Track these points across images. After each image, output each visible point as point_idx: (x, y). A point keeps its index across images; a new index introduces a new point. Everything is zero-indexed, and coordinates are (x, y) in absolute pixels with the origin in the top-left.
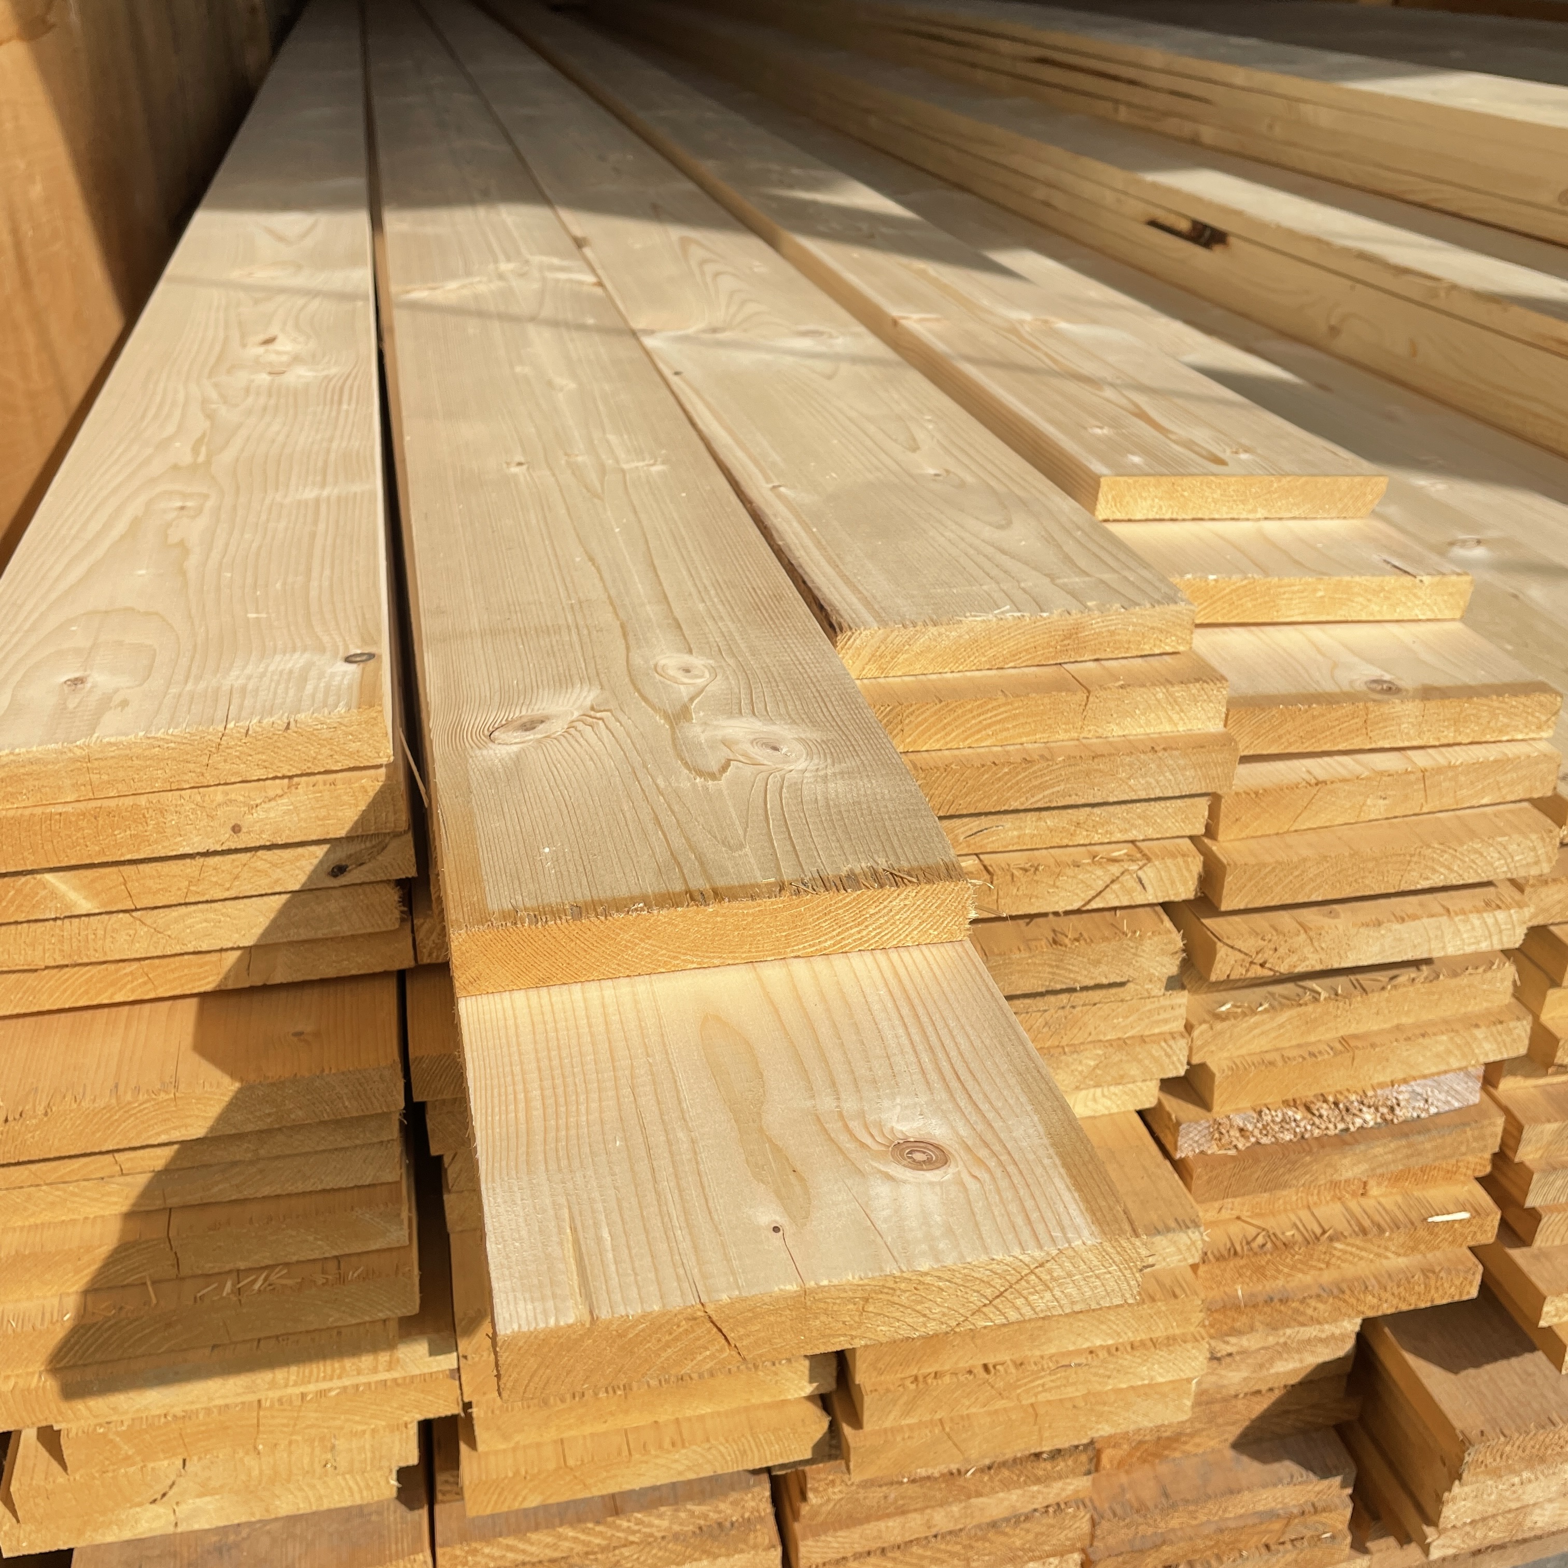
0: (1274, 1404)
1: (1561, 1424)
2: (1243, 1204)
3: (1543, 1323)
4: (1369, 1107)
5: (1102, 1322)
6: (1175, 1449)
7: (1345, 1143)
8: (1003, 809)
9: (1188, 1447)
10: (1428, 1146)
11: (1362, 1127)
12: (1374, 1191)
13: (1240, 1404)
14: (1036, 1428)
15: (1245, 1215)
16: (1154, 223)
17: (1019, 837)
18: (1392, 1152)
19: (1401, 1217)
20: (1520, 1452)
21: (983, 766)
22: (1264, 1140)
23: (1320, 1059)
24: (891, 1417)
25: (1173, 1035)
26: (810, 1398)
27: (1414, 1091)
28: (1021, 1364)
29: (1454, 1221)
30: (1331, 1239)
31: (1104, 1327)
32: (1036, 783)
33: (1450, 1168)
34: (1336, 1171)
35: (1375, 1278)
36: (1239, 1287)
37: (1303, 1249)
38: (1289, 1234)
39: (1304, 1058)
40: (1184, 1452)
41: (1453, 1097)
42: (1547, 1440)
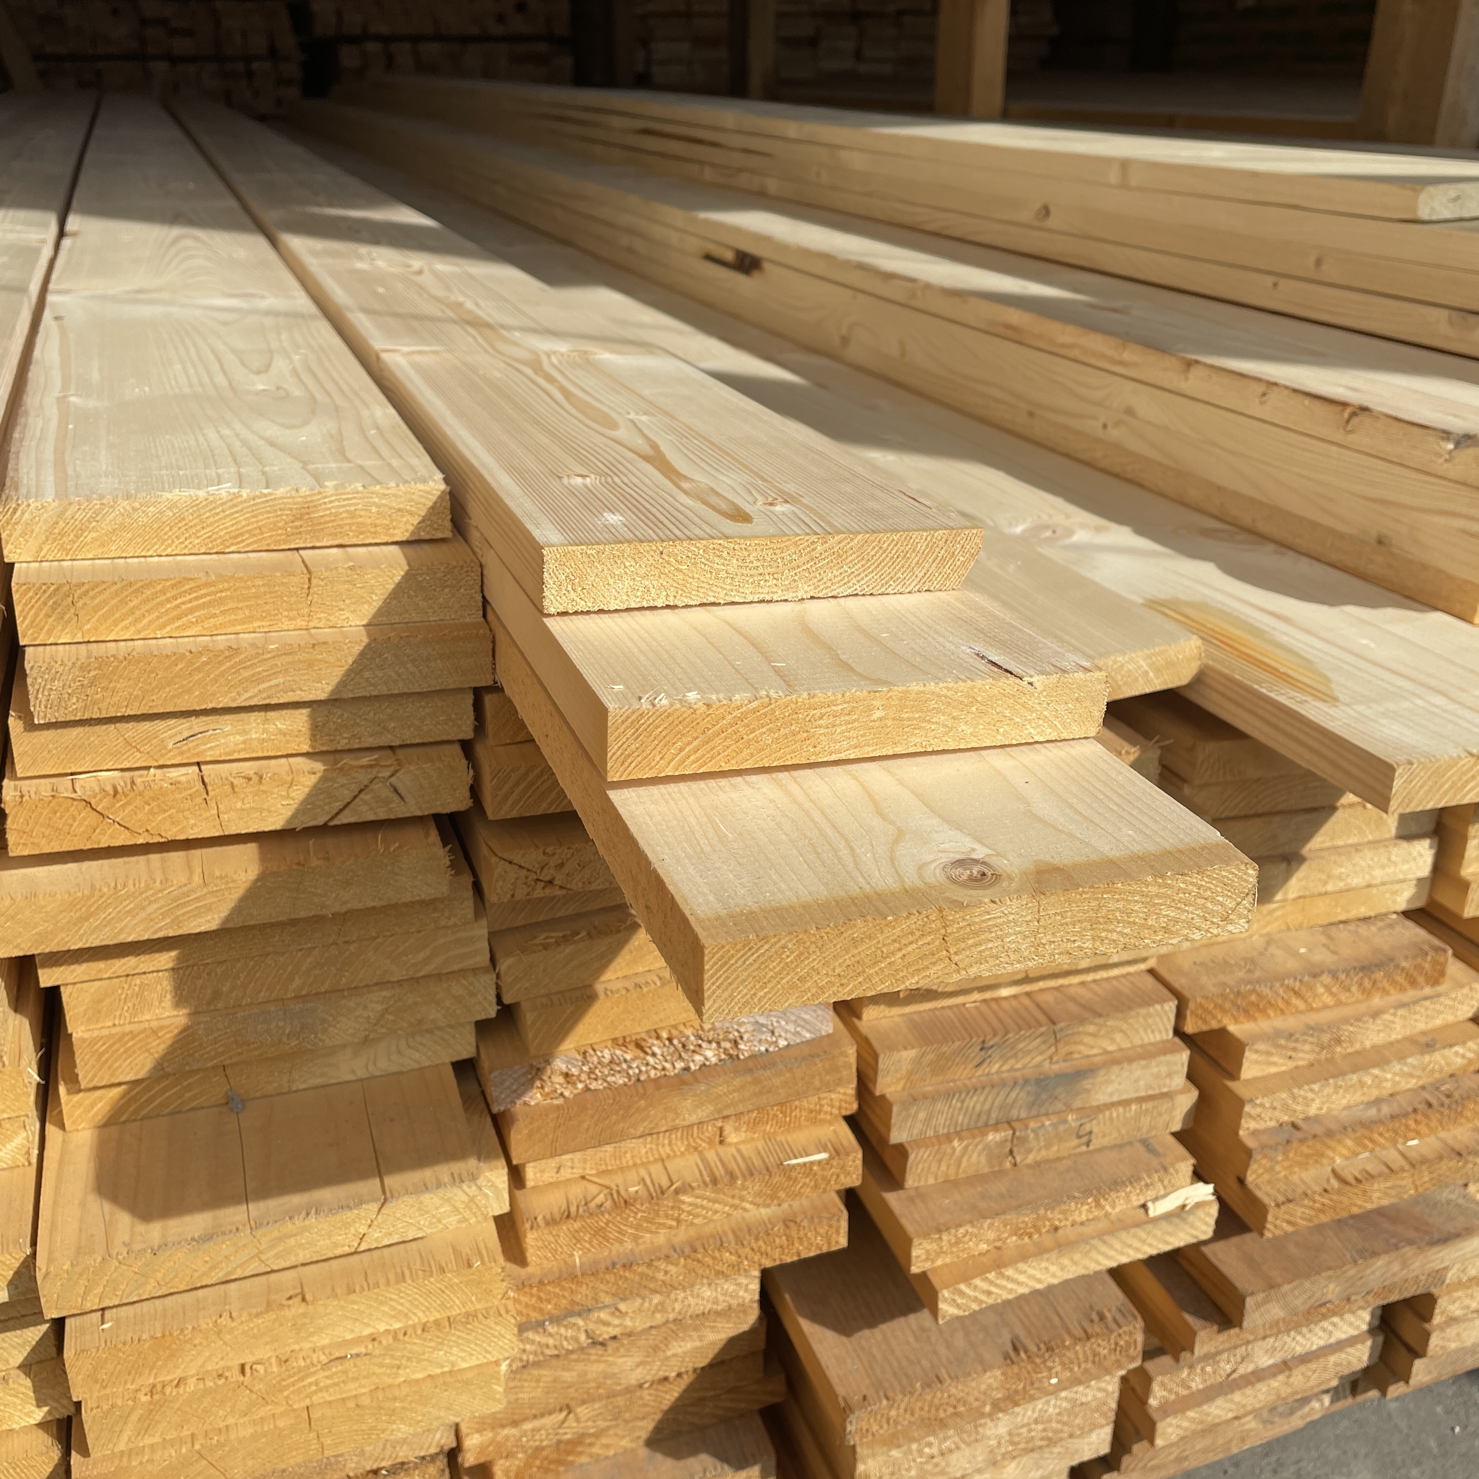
0: (685, 1391)
1: (949, 1381)
2: (585, 1161)
3: (915, 1269)
4: (710, 1042)
5: (382, 1303)
6: (581, 1453)
7: (684, 1083)
8: (210, 706)
9: (596, 1450)
10: (777, 1081)
11: (704, 1065)
12: (733, 1137)
13: (647, 1395)
14: (313, 1435)
15: (590, 1171)
16: (709, 257)
17: (244, 742)
18: (737, 1090)
19: (757, 1162)
20: (908, 1416)
21: (175, 654)
22: (594, 1085)
23: (645, 990)
24: (125, 1437)
25: (475, 971)
26: (41, 1425)
27: (757, 1022)
28: (286, 1361)
29: (812, 1163)
30: (677, 1192)
31: (385, 1308)
32: (246, 674)
33: (812, 1107)
34: (678, 1115)
35: (734, 1232)
36: (577, 1255)
37: (647, 1205)
38: (632, 1189)
39: (628, 990)
40: (591, 1455)
41: (803, 1027)
42: (936, 1401)
